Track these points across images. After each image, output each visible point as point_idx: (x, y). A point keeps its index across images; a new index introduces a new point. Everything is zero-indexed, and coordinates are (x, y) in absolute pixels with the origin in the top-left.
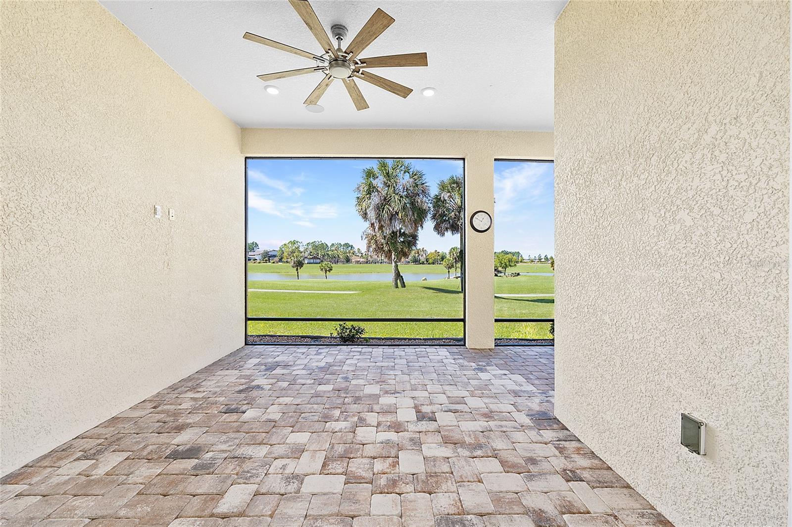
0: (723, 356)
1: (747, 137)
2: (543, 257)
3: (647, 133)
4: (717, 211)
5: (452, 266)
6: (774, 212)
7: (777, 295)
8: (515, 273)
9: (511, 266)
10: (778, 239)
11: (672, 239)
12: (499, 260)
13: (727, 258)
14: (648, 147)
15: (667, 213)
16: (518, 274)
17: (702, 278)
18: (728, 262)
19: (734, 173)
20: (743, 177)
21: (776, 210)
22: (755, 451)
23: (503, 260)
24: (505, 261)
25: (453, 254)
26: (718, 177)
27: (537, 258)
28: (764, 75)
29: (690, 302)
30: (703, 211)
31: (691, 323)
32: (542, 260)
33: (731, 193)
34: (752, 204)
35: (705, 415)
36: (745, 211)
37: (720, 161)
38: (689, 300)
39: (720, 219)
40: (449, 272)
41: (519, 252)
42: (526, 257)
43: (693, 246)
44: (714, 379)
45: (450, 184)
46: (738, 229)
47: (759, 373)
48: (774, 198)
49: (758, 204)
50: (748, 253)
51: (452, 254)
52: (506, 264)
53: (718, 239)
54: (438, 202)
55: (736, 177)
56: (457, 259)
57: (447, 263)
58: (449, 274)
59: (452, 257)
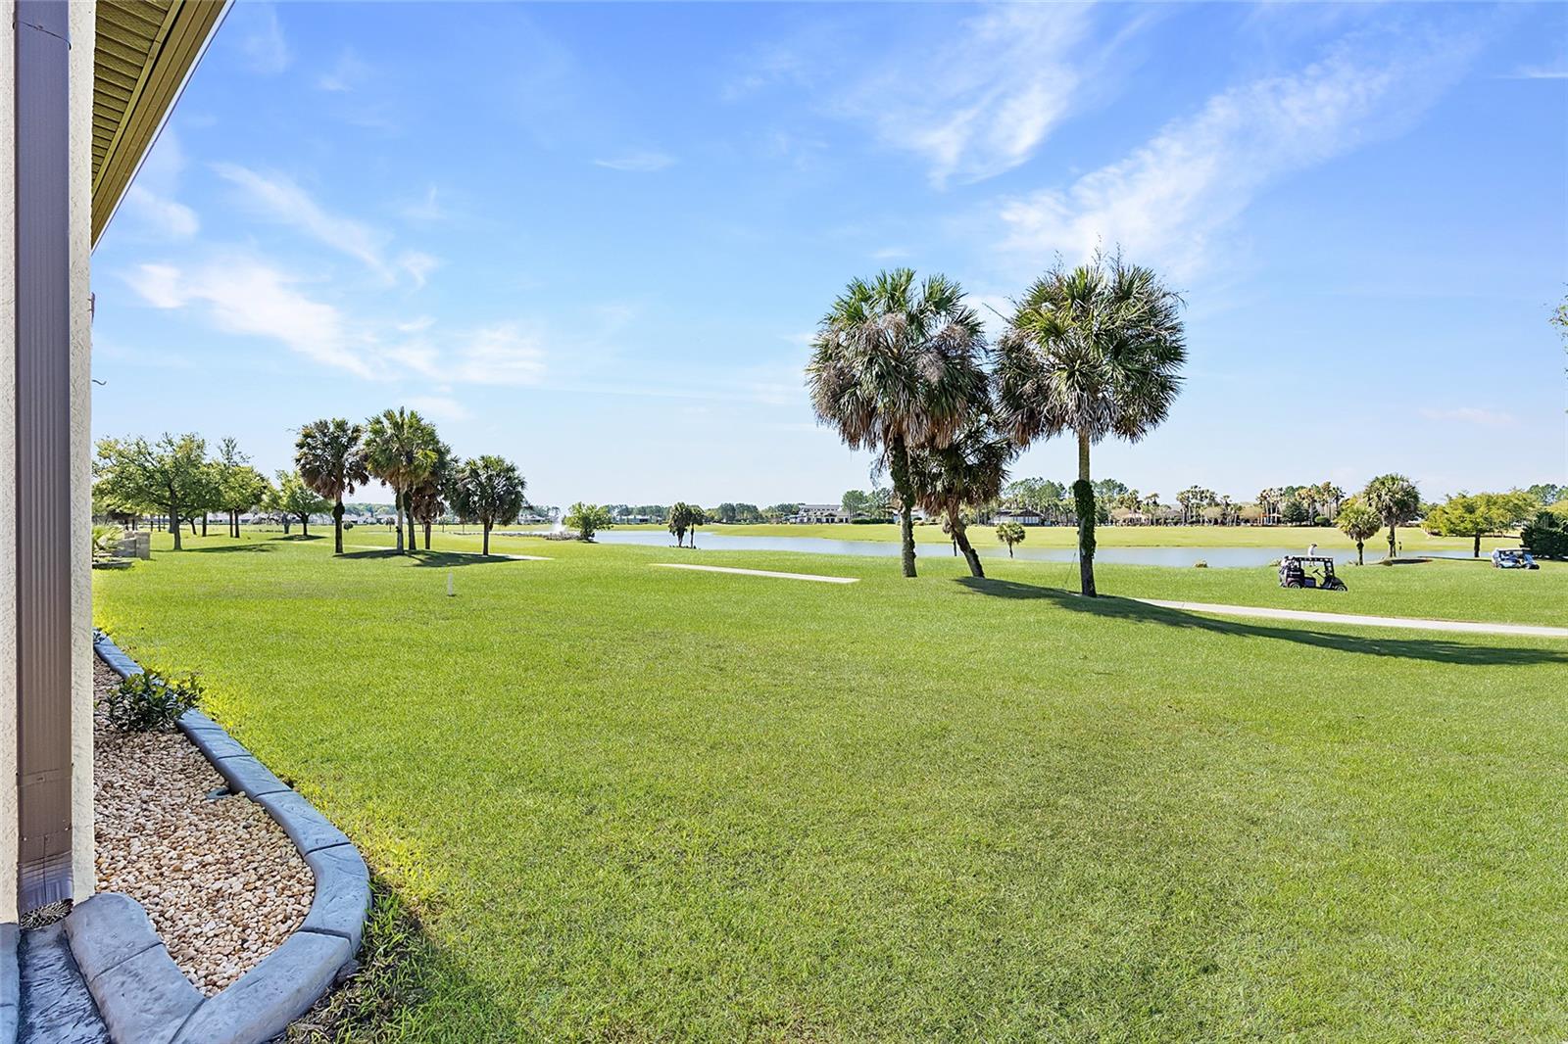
5: (1376, 529)
25: (1379, 497)
40: (1360, 546)
51: (1374, 495)
56: (1394, 510)
57: (1353, 520)
58: (1361, 552)
59: (1374, 504)
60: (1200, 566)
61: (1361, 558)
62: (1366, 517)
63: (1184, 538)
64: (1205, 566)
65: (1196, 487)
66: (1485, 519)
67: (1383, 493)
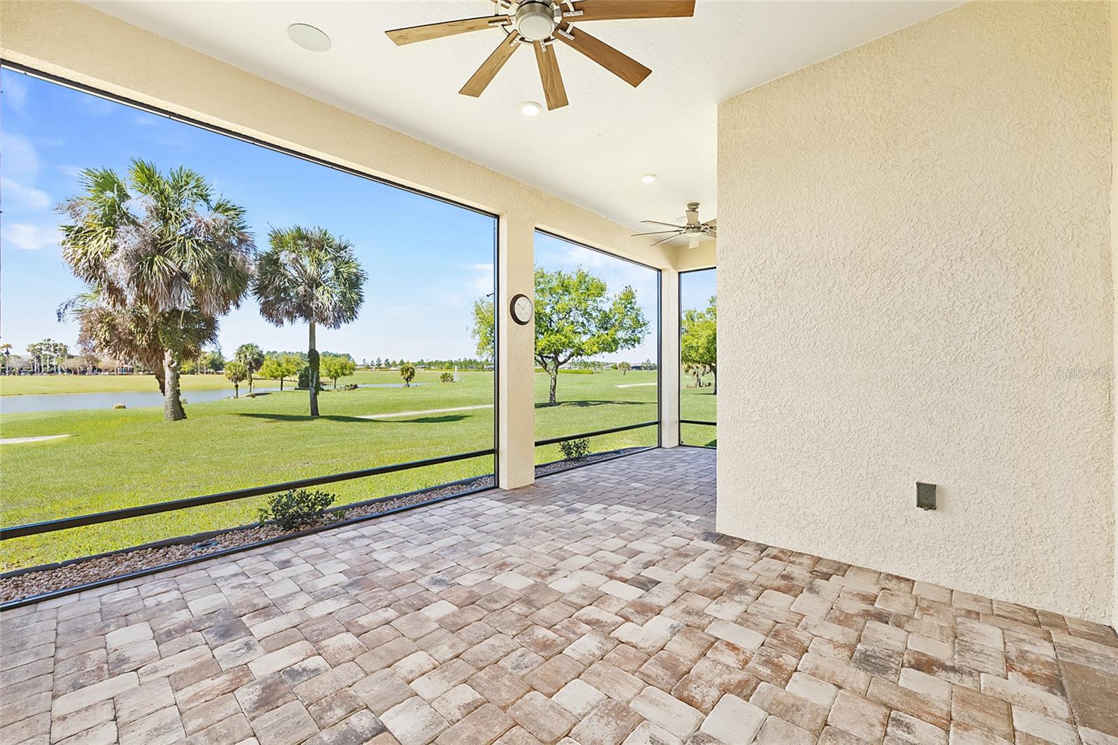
0: (951, 431)
1: (971, 273)
2: (383, 362)
3: (867, 251)
4: (944, 323)
5: (244, 376)
6: (992, 328)
7: (995, 383)
8: (351, 385)
9: (344, 375)
10: (996, 345)
11: (898, 342)
12: (326, 365)
13: (953, 358)
14: (869, 263)
15: (891, 321)
16: (356, 387)
17: (929, 374)
18: (955, 361)
19: (960, 296)
20: (967, 301)
21: (994, 326)
22: (979, 493)
23: (333, 365)
24: (336, 368)
25: (246, 356)
26: (944, 298)
27: (376, 363)
28: (984, 234)
29: (917, 393)
30: (930, 322)
31: (919, 410)
32: (382, 366)
33: (957, 310)
34: (975, 320)
35: (935, 479)
36: (969, 326)
37: (947, 287)
38: (916, 391)
39: (947, 330)
40: (237, 386)
41: (349, 355)
42: (359, 362)
43: (920, 349)
44: (943, 449)
45: (294, 238)
46: (963, 337)
47: (982, 438)
48: (992, 318)
49: (980, 320)
50: (972, 355)
51: (243, 356)
52: (336, 372)
53: (944, 344)
54: (271, 263)
55: (961, 300)
56: (253, 364)
57: (233, 371)
58: (237, 390)
59: (242, 360)
60: (120, 407)
61: (237, 394)
62: (240, 368)
63: (49, 386)
64: (124, 407)
65: (49, 340)
66: (287, 370)
67: (248, 354)
